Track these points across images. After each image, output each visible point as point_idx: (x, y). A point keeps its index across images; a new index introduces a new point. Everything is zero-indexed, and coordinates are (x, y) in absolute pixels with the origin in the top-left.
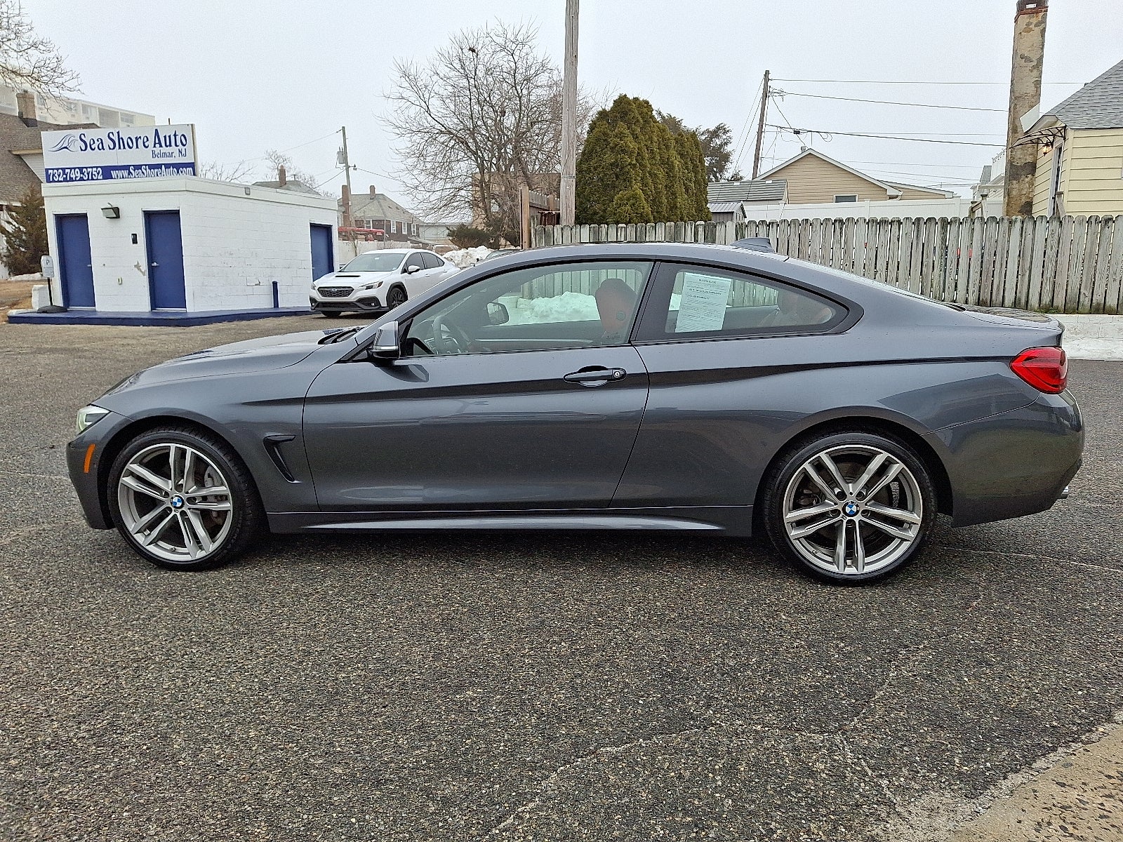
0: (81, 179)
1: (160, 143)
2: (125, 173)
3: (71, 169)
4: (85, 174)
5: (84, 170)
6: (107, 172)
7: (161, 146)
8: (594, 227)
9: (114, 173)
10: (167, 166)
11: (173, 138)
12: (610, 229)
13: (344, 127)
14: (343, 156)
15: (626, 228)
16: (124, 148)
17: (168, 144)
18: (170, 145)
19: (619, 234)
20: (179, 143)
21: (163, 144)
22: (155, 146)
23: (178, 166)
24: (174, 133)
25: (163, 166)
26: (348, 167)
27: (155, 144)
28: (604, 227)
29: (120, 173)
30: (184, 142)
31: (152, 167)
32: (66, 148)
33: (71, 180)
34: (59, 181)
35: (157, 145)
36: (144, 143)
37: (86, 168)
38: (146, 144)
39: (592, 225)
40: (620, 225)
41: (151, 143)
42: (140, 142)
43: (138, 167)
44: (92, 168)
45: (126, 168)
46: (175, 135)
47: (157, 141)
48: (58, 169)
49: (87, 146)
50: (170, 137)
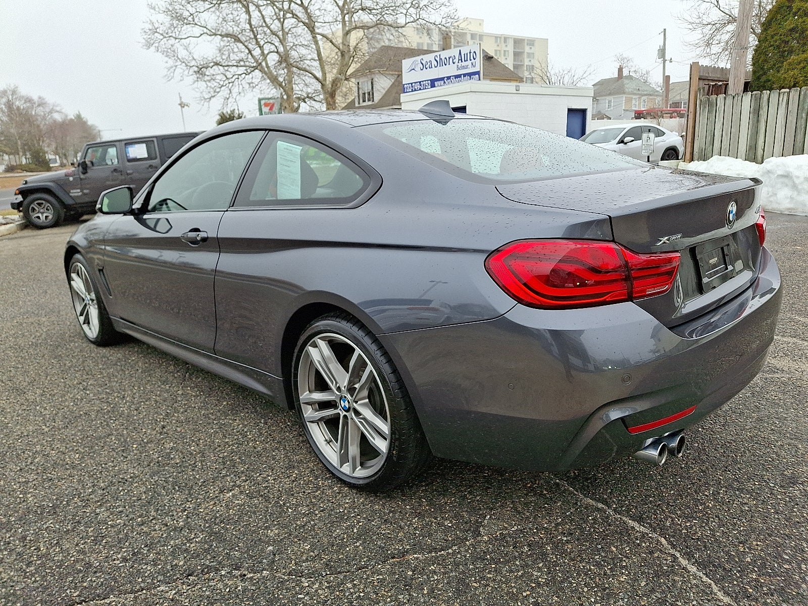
0: (420, 89)
1: (461, 60)
2: (442, 82)
3: (415, 83)
4: (422, 85)
5: (422, 83)
6: (433, 83)
7: (462, 62)
8: (756, 94)
9: (436, 83)
10: (465, 75)
11: (469, 54)
12: (772, 95)
13: (665, 30)
14: (662, 53)
15: (789, 93)
16: (442, 65)
17: (466, 59)
18: (467, 60)
19: (781, 99)
20: (472, 58)
21: (463, 60)
22: (458, 62)
23: (470, 75)
24: (469, 52)
25: (462, 76)
26: (665, 61)
27: (459, 60)
28: (766, 93)
29: (439, 83)
30: (475, 57)
31: (457, 77)
32: (413, 69)
33: (415, 90)
34: (409, 92)
35: (460, 61)
36: (453, 60)
37: (423, 81)
38: (454, 61)
39: (754, 92)
40: (783, 90)
41: (456, 60)
42: (451, 59)
43: (449, 78)
44: (425, 81)
45: (442, 79)
46: (470, 53)
47: (460, 58)
48: (409, 84)
49: (424, 66)
50: (467, 54)
